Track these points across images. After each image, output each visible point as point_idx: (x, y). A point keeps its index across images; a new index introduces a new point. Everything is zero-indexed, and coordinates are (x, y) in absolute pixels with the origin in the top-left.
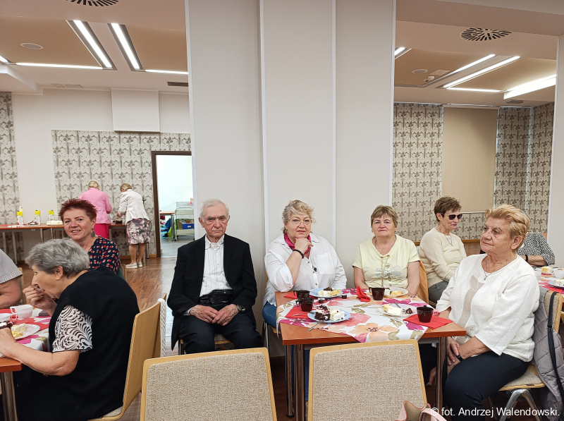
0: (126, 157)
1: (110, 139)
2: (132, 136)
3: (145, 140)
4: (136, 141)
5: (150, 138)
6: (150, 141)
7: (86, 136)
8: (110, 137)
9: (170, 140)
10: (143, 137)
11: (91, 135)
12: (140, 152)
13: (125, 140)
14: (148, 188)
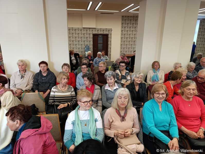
0: (86, 36)
1: (81, 30)
2: (87, 29)
3: (91, 30)
4: (88, 31)
5: (92, 30)
6: (92, 31)
7: (75, 29)
8: (81, 29)
9: (98, 30)
10: (90, 29)
11: (76, 29)
12: (90, 34)
13: (85, 30)
14: (91, 45)
